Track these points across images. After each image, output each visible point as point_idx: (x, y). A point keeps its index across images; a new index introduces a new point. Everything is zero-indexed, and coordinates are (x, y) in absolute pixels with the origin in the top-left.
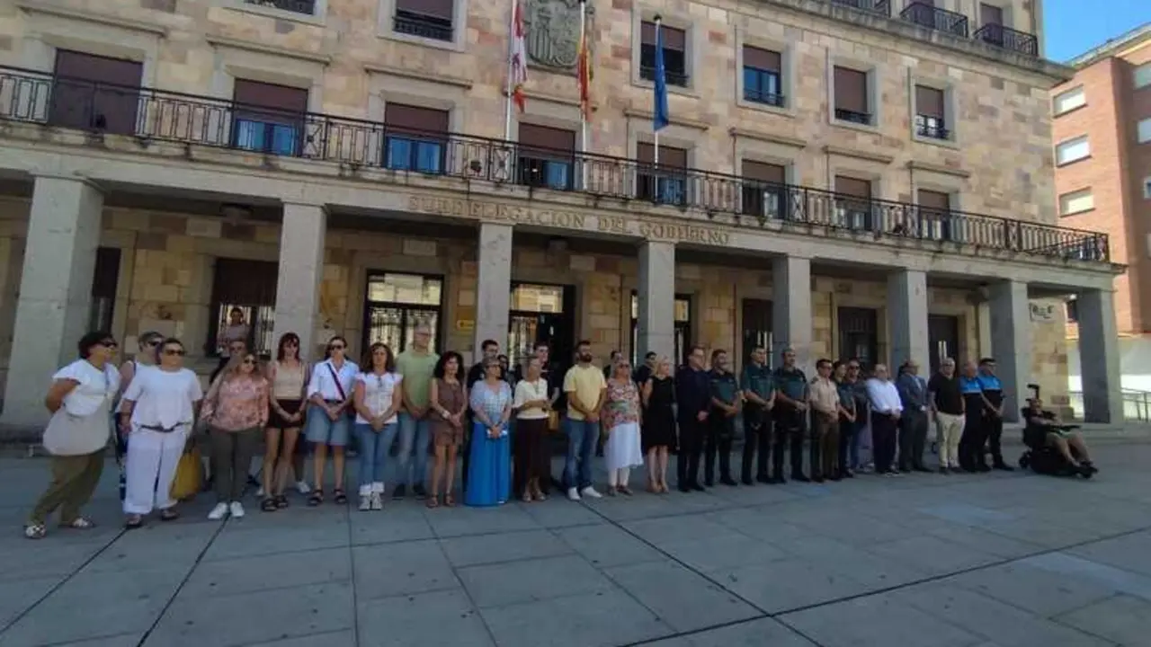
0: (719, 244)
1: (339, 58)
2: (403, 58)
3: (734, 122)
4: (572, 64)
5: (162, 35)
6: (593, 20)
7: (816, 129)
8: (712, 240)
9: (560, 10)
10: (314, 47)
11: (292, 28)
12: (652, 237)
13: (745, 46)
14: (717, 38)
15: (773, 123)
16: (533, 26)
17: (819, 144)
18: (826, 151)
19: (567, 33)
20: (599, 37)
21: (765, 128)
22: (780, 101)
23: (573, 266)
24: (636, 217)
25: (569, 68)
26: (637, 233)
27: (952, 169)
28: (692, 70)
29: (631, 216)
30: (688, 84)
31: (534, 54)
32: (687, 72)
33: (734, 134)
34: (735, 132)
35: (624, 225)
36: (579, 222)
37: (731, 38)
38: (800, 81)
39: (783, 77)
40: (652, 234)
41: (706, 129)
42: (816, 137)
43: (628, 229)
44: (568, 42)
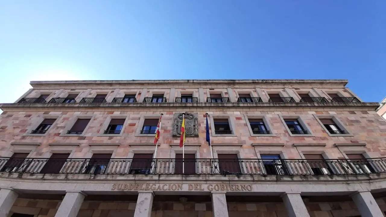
0: (247, 191)
1: (122, 144)
2: (141, 141)
3: (252, 142)
4: (191, 134)
5: (78, 146)
6: (197, 121)
7: (287, 139)
8: (243, 189)
9: (187, 121)
10: (117, 142)
11: (112, 138)
12: (213, 191)
13: (249, 119)
14: (238, 119)
15: (267, 140)
16: (179, 126)
17: (290, 144)
18: (294, 146)
19: (189, 126)
20: (200, 125)
21: (265, 142)
22: (268, 132)
23: (196, 209)
24: (205, 182)
25: (191, 135)
26: (206, 190)
27: (355, 144)
28: (232, 129)
29: (203, 182)
30: (232, 133)
31: (179, 133)
32: (231, 130)
33: (253, 146)
34: (253, 145)
35: (200, 187)
36: (180, 188)
37: (243, 118)
38: (272, 125)
39: (266, 126)
40: (214, 190)
41: (241, 146)
42: (287, 142)
43: (202, 188)
44: (190, 128)
